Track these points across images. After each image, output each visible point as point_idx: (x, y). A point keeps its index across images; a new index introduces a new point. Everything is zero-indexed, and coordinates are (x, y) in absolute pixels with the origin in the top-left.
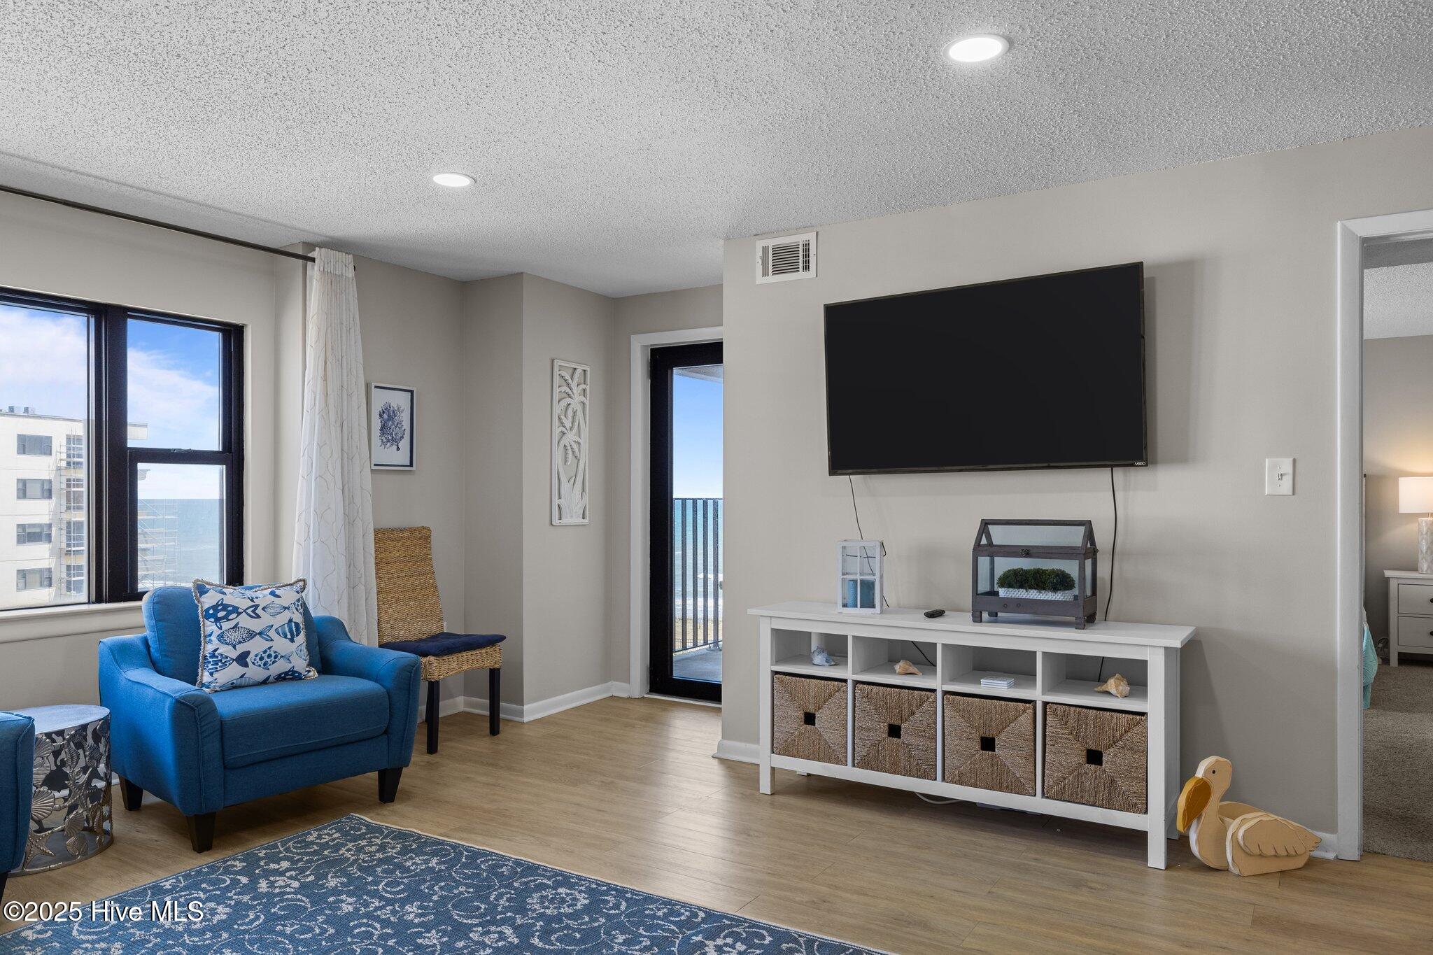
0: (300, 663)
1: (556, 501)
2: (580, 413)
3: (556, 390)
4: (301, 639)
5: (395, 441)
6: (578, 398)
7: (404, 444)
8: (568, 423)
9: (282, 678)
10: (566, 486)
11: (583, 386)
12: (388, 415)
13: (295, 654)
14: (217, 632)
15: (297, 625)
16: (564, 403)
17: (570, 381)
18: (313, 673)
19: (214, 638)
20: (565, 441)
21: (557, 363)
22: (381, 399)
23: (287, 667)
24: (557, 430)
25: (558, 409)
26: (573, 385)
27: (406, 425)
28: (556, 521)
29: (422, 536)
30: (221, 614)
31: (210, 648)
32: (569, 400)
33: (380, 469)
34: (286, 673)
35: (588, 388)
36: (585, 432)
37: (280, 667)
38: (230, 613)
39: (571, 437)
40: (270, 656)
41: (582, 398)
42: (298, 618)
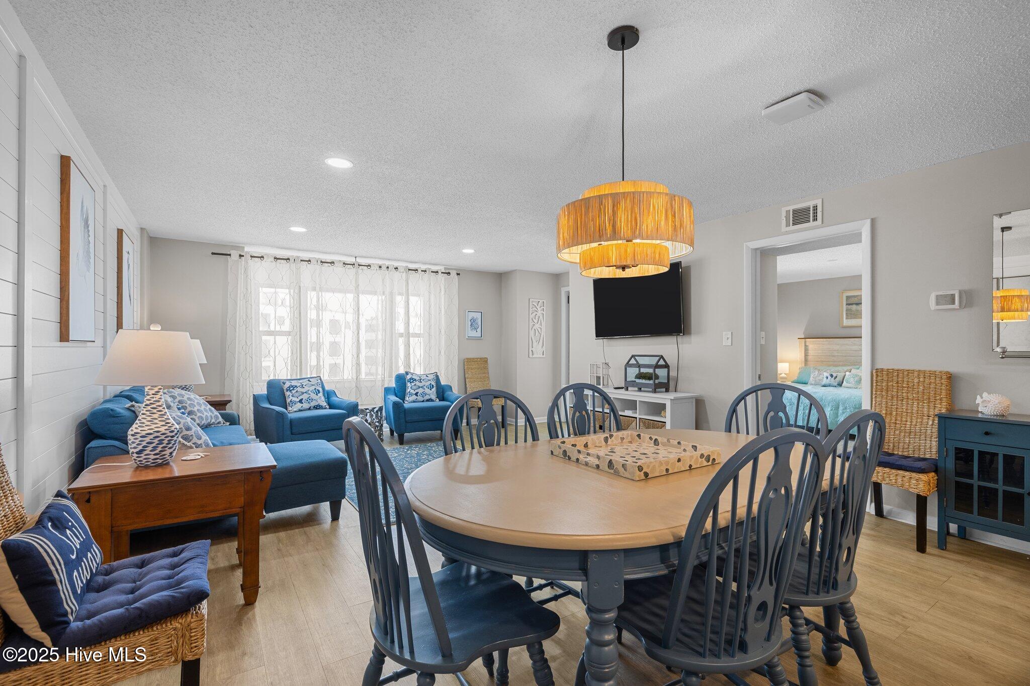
0: (434, 397)
1: (531, 349)
2: (541, 317)
3: (531, 310)
4: (434, 389)
5: (476, 329)
6: (539, 313)
7: (479, 330)
8: (536, 321)
9: (428, 400)
10: (535, 344)
11: (543, 307)
12: (473, 321)
13: (432, 393)
14: (410, 386)
15: (433, 385)
16: (534, 314)
17: (537, 306)
18: (438, 400)
19: (409, 388)
20: (534, 327)
21: (531, 300)
22: (471, 315)
23: (429, 398)
24: (531, 324)
25: (531, 316)
26: (538, 307)
27: (480, 324)
28: (531, 356)
29: (485, 361)
30: (411, 381)
31: (409, 390)
32: (536, 313)
33: (470, 338)
34: (429, 399)
35: (545, 308)
36: (543, 324)
37: (427, 397)
38: (414, 381)
39: (537, 326)
40: (424, 394)
41: (542, 312)
42: (433, 383)
